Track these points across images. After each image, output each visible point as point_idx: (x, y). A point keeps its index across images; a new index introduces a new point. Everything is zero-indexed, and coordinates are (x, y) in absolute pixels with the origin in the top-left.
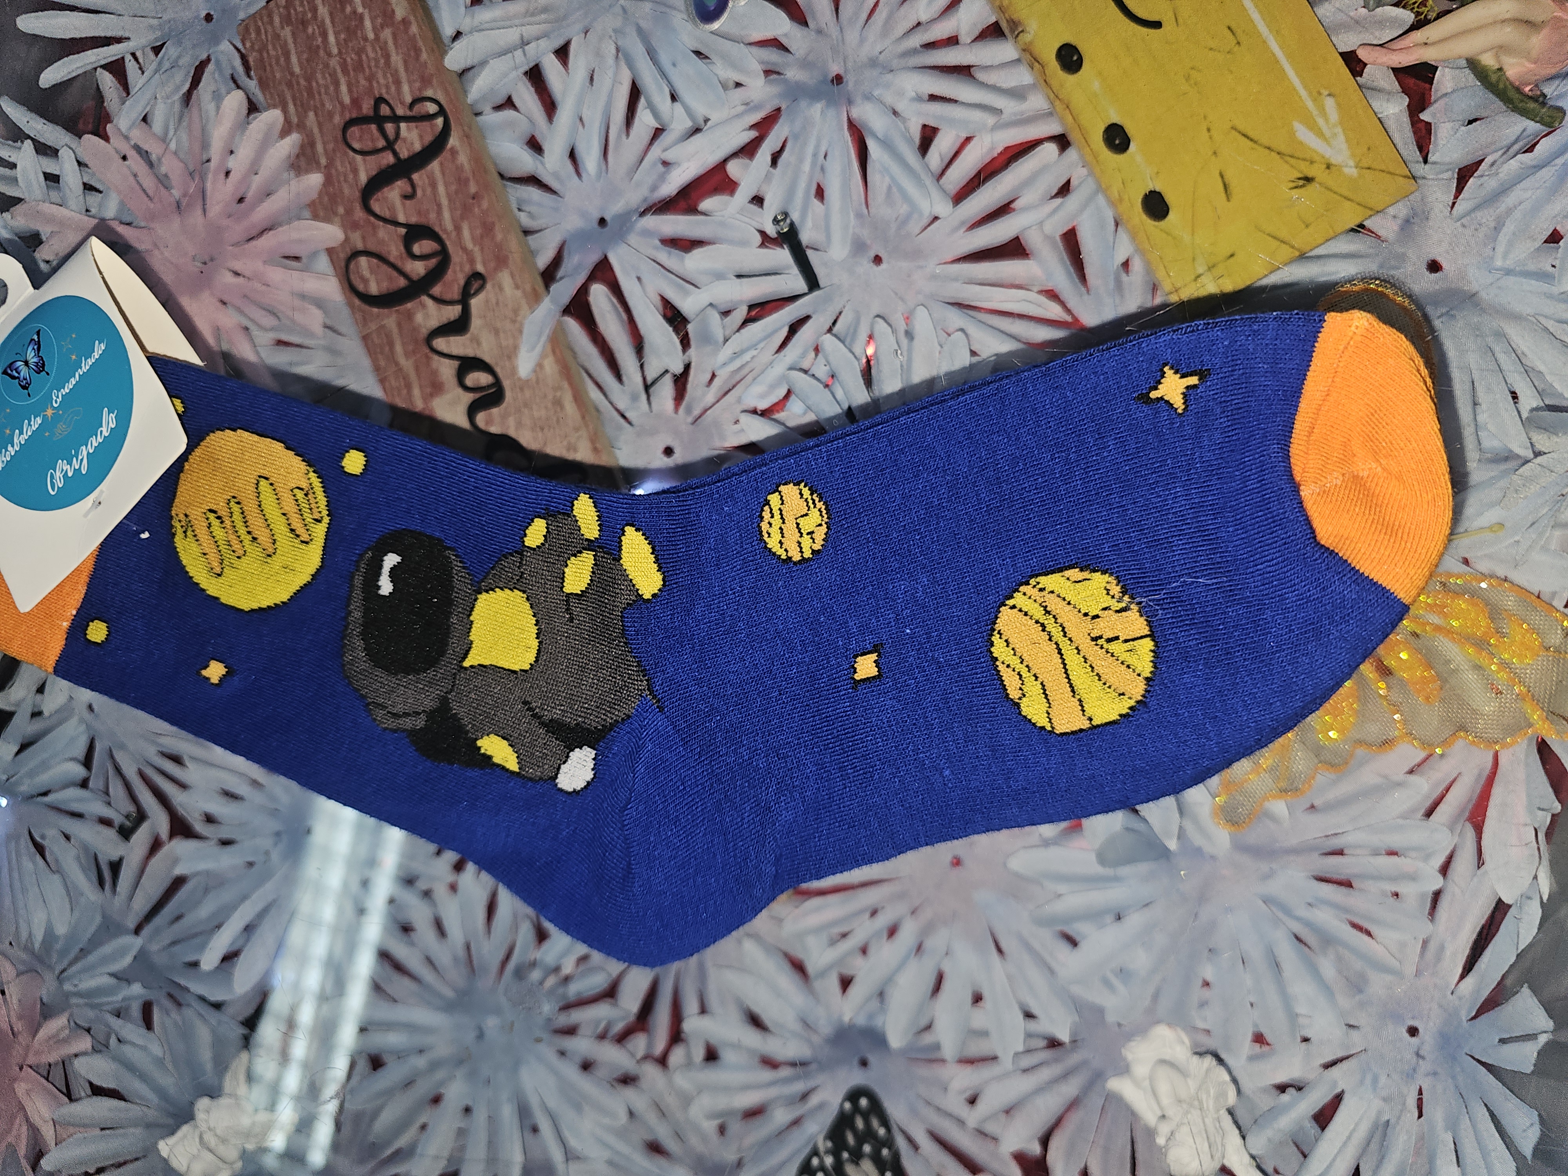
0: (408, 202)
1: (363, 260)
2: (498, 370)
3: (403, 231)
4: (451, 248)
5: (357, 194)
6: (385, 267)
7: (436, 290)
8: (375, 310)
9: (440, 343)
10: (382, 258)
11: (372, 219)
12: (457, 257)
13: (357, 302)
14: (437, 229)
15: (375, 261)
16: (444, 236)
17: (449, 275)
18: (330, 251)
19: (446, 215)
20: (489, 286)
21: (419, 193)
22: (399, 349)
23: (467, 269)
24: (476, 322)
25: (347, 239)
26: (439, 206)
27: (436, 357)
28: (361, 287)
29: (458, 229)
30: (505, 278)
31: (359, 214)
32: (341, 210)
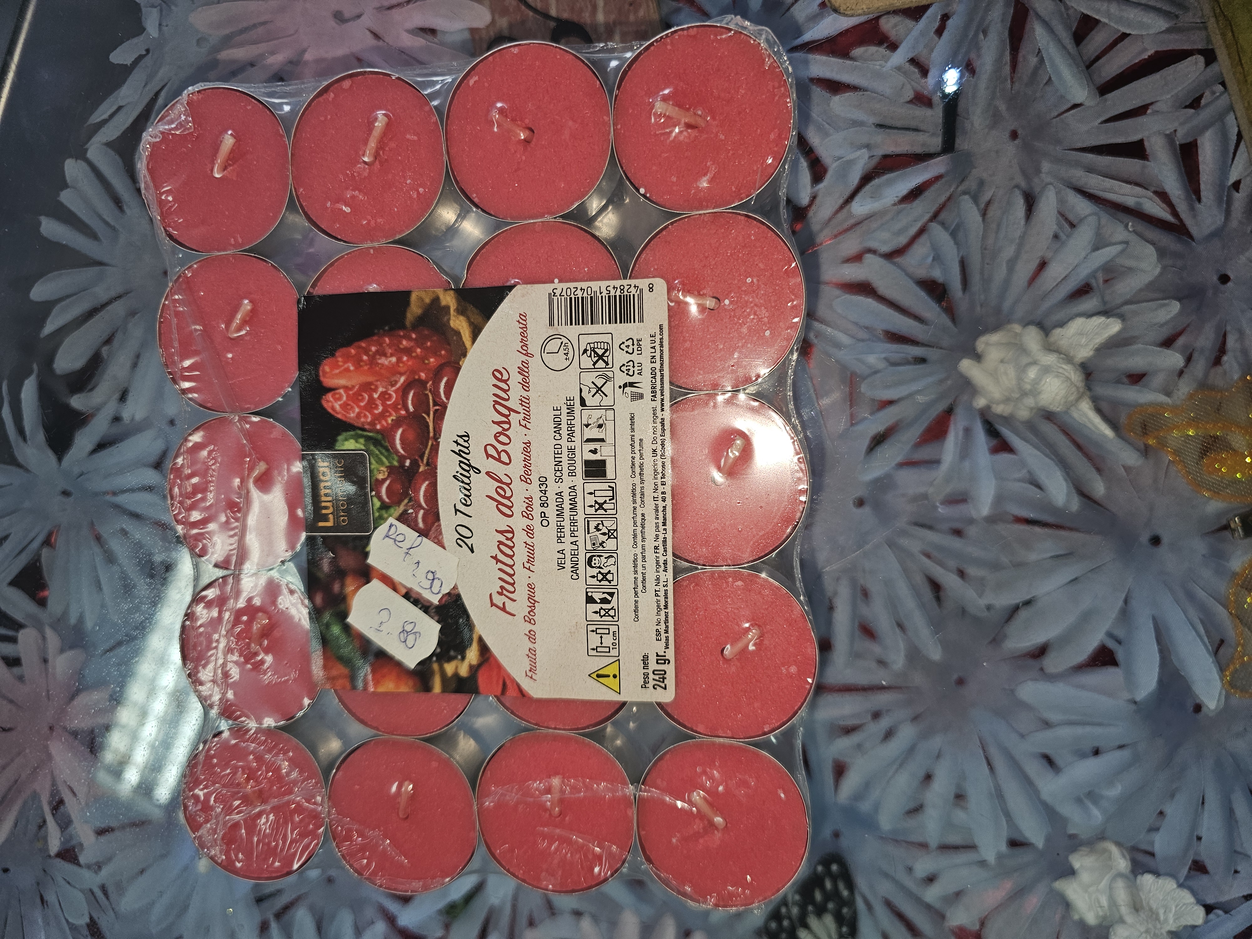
18: (474, 32)
19: (600, 16)
26: (594, 6)
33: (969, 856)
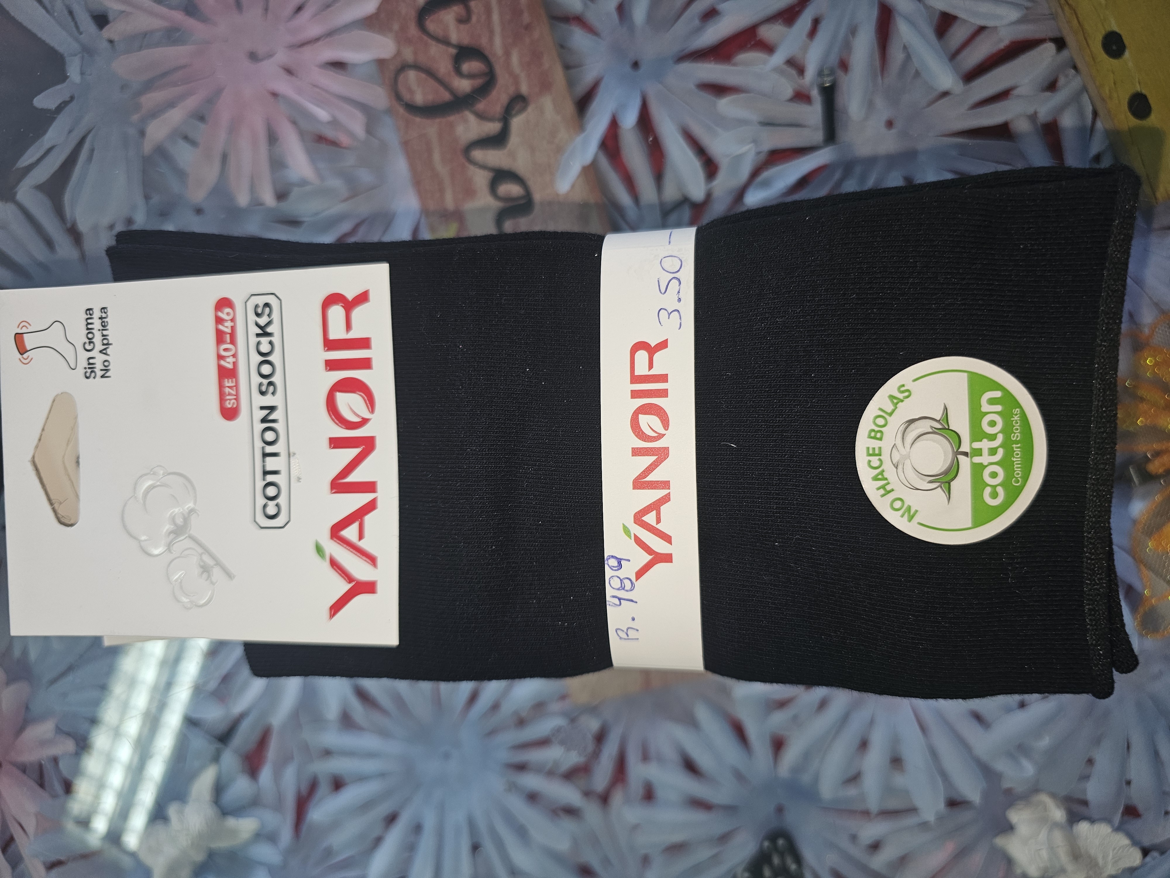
0: (462, 27)
1: (412, 75)
2: (531, 183)
3: (453, 51)
4: (499, 70)
5: (413, 14)
6: (431, 82)
7: (481, 106)
8: (418, 120)
9: (478, 154)
10: (430, 73)
11: (425, 38)
12: (502, 79)
13: (401, 110)
14: (487, 53)
15: (423, 76)
16: (493, 60)
17: (494, 93)
18: (381, 63)
19: (498, 41)
20: (530, 109)
21: (474, 19)
22: (437, 156)
23: (512, 90)
24: (514, 139)
25: (398, 53)
26: (491, 32)
27: (472, 168)
28: (406, 96)
29: (507, 54)
30: (547, 102)
31: (413, 30)
32: (396, 27)
33: (910, 821)
